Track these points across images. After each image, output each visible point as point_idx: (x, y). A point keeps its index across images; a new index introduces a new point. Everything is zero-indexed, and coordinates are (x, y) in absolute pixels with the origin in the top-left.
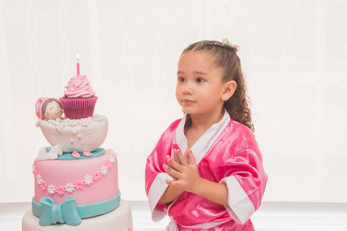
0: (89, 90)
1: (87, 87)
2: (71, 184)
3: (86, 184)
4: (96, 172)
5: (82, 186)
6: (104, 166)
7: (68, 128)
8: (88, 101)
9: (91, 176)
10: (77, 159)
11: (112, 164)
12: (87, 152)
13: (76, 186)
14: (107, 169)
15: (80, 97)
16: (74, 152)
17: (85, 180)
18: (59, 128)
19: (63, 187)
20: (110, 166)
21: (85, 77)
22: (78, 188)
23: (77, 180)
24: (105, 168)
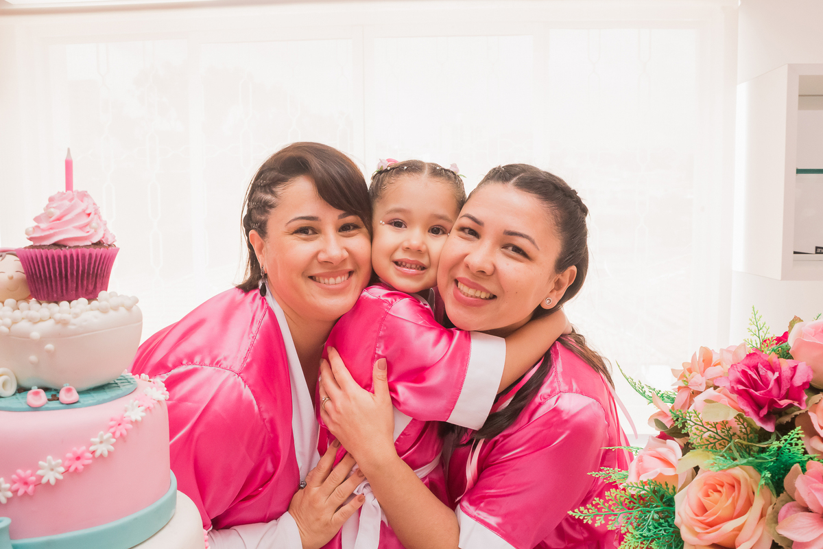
0: (88, 229)
1: (85, 220)
3: (44, 481)
4: (75, 449)
5: (31, 488)
6: (102, 432)
7: (24, 326)
8: (78, 255)
9: (60, 461)
10: (36, 409)
11: (130, 426)
12: (69, 390)
13: (15, 486)
14: (114, 440)
16: (35, 389)
17: (40, 472)
20: (124, 432)
21: (83, 195)
22: (20, 493)
23: (20, 471)
24: (105, 437)
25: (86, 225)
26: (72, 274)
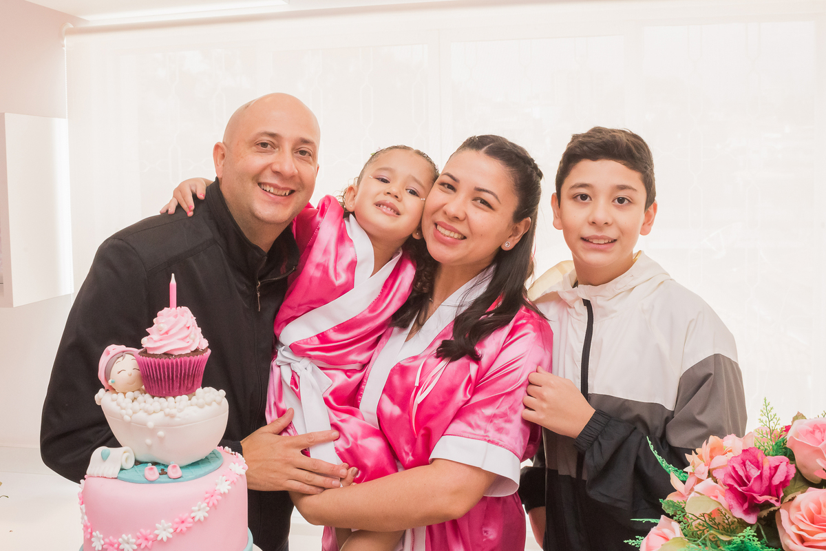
0: (188, 340)
1: (186, 333)
2: (130, 536)
3: (159, 538)
4: (181, 515)
5: (150, 542)
6: (200, 503)
7: (141, 415)
8: (181, 362)
9: (170, 524)
10: (151, 482)
11: (219, 497)
12: (174, 467)
13: (139, 541)
14: (208, 509)
15: (167, 354)
16: (150, 465)
17: (156, 532)
18: (127, 414)
19: (115, 541)
20: (216, 502)
22: (143, 546)
23: (142, 530)
24: (202, 506)
25: (187, 337)
26: (177, 376)
